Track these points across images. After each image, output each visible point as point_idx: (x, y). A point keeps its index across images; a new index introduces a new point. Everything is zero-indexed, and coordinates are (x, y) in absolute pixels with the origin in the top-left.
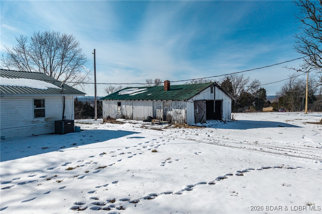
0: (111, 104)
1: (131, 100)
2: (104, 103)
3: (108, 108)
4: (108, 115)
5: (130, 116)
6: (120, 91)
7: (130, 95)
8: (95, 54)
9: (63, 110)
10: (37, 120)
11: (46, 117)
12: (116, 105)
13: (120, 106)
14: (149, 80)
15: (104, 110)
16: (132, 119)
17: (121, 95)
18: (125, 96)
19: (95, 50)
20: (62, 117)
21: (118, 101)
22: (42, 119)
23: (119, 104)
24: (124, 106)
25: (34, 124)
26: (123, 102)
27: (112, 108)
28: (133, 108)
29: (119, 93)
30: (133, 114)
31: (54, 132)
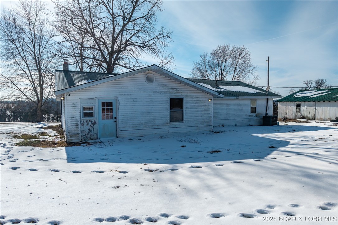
0: (288, 105)
1: (313, 102)
2: (280, 105)
3: (284, 109)
4: (284, 115)
5: (312, 117)
6: (294, 94)
7: (309, 97)
8: (268, 61)
9: (266, 108)
10: (252, 114)
11: (257, 113)
12: (294, 106)
13: (299, 108)
14: (308, 81)
15: (280, 111)
16: (315, 120)
17: (298, 97)
18: (303, 99)
19: (269, 57)
20: (265, 114)
21: (298, 103)
22: (254, 114)
23: (299, 106)
24: (303, 108)
25: (250, 118)
26: (302, 103)
27: (289, 109)
28: (315, 109)
29: (294, 95)
30: (315, 115)
31: (262, 124)
